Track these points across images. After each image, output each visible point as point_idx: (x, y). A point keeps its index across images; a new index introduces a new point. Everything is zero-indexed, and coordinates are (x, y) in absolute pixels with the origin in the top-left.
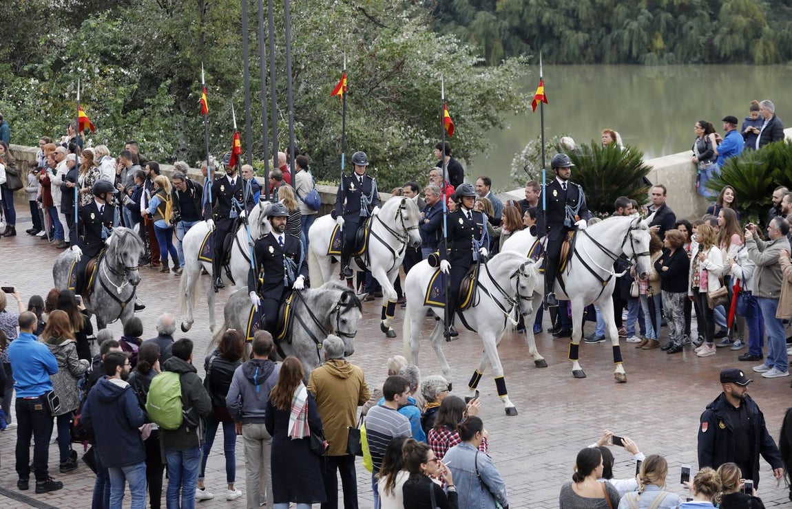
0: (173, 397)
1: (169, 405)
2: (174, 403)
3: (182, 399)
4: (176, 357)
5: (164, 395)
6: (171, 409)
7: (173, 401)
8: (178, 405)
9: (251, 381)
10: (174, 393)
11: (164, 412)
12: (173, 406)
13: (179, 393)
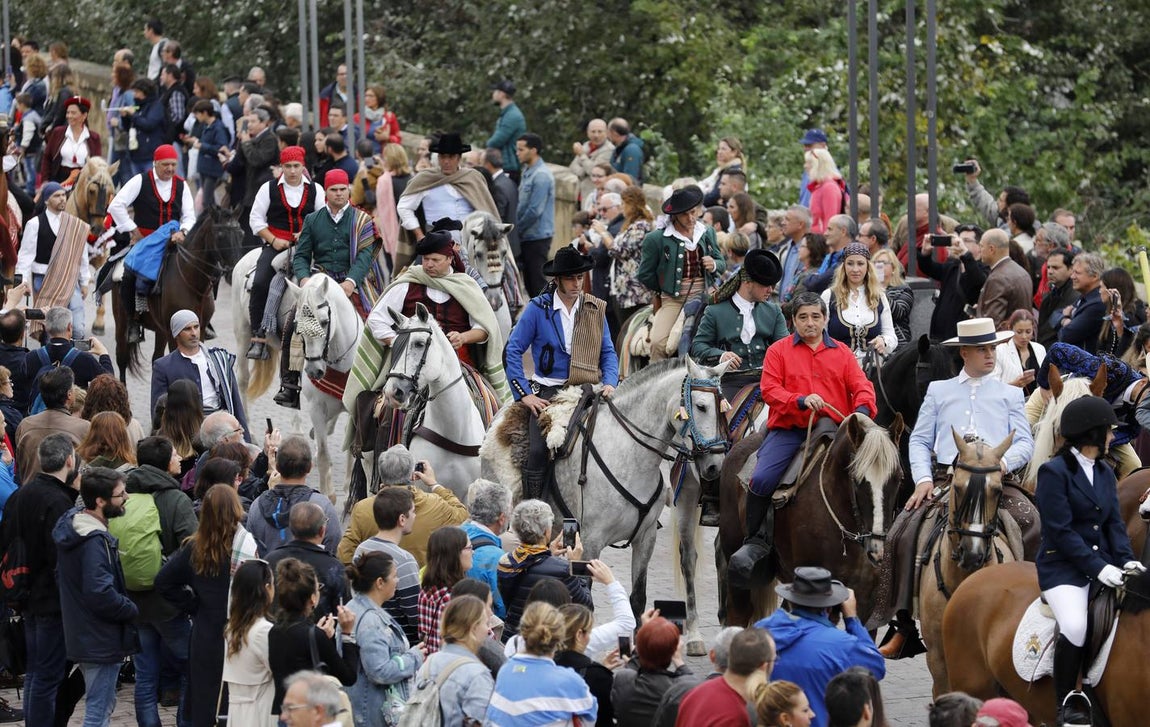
0: (148, 532)
1: (144, 546)
2: (150, 543)
3: (161, 536)
4: (148, 466)
5: (132, 530)
6: (145, 552)
7: (148, 540)
8: (156, 545)
9: (270, 520)
10: (150, 526)
11: (134, 559)
12: (149, 548)
13: (157, 526)
